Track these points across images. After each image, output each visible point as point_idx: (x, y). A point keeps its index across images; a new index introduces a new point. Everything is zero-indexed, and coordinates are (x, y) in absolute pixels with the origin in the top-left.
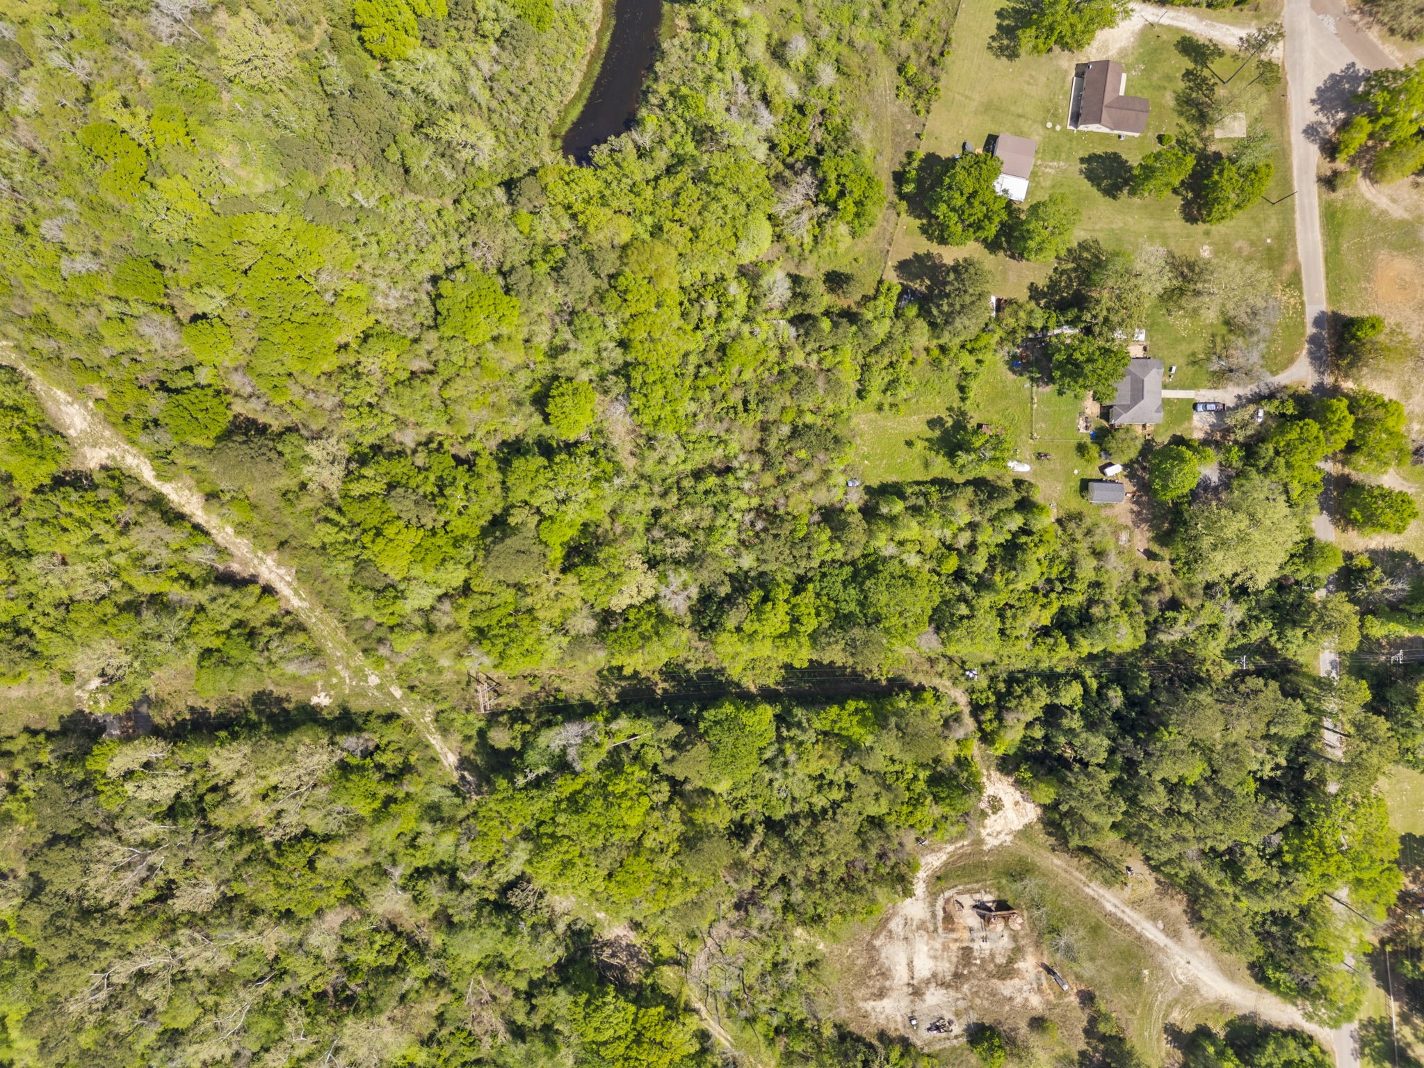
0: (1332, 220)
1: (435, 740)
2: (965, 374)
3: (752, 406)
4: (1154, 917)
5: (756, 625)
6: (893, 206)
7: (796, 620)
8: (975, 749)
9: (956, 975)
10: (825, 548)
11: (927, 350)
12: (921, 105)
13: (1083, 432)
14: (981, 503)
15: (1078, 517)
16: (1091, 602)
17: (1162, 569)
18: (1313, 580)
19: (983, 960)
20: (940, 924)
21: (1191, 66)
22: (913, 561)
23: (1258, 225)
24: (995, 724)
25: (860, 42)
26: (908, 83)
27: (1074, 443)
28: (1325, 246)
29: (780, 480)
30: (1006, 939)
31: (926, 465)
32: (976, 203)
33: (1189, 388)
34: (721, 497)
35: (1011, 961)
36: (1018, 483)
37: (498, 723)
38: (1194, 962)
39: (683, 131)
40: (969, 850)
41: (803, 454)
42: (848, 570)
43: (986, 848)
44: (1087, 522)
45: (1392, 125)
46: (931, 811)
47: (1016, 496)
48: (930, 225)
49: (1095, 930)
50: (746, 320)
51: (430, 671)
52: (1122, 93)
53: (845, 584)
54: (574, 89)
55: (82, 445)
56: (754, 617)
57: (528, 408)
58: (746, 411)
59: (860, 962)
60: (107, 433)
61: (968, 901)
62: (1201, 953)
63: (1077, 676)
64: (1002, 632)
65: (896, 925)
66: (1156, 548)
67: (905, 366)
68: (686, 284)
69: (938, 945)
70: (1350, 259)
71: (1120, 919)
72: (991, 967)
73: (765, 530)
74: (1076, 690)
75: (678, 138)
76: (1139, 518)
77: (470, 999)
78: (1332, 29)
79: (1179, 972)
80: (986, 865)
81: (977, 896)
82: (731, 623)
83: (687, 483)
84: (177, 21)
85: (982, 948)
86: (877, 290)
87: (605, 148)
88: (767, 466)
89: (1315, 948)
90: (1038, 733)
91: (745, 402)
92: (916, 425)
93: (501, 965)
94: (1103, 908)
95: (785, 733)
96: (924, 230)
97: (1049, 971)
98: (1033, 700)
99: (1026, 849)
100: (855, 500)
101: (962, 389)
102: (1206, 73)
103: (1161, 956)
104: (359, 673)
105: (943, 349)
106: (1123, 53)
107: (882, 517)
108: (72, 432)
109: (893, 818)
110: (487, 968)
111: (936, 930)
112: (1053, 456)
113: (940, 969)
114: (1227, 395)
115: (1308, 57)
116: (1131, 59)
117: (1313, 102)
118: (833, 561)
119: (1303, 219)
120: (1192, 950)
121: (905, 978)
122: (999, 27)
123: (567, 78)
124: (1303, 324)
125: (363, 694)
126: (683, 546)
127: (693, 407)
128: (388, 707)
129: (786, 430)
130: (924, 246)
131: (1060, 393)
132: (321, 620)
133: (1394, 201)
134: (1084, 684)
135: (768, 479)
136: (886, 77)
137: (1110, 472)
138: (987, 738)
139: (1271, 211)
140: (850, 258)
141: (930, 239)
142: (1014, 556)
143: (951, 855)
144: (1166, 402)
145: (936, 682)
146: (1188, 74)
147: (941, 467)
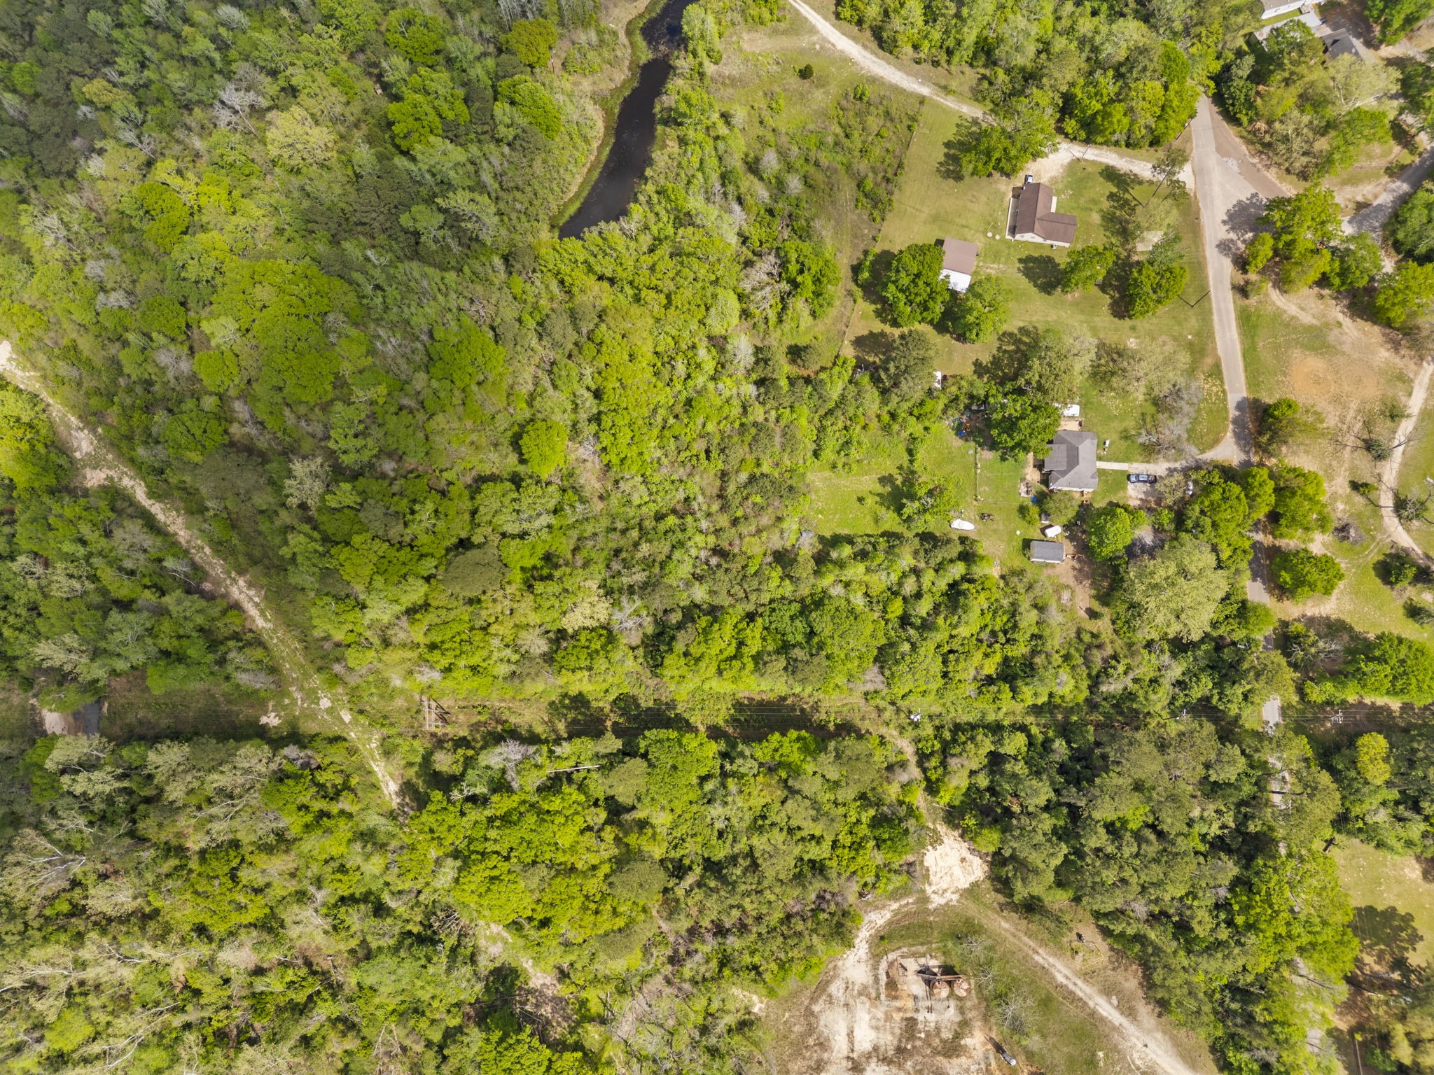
0: (1247, 321)
1: (379, 768)
2: (913, 439)
3: (714, 454)
4: (1107, 991)
5: (703, 648)
6: (850, 293)
7: (741, 644)
8: (918, 798)
9: (900, 1050)
10: (775, 586)
11: (878, 416)
12: (876, 213)
13: (1024, 496)
14: (926, 551)
15: (1020, 573)
16: (1034, 653)
17: (1103, 626)
18: (1249, 641)
19: (928, 1034)
20: (883, 990)
21: (1115, 190)
22: (859, 601)
23: (1180, 324)
24: (940, 771)
25: (824, 162)
26: (866, 196)
27: (1016, 505)
28: (1242, 343)
29: (735, 522)
30: (952, 1011)
31: (877, 520)
32: (921, 283)
33: (1123, 461)
34: (680, 535)
35: (957, 1036)
36: (963, 540)
37: (442, 748)
38: (1151, 1045)
39: (665, 219)
40: (914, 908)
41: (758, 499)
42: (796, 607)
43: (931, 907)
44: (1029, 577)
45: (1293, 241)
46: (873, 857)
47: (960, 548)
48: (883, 309)
49: (1046, 1003)
50: (713, 378)
51: (382, 696)
52: (1053, 210)
53: (792, 618)
54: (574, 189)
55: (84, 467)
56: (701, 638)
57: (506, 448)
58: (708, 458)
59: (797, 1029)
60: (110, 456)
61: (912, 965)
62: (1159, 1036)
63: (1023, 728)
64: (945, 675)
65: (836, 989)
66: (1096, 606)
67: (858, 428)
68: (659, 349)
69: (880, 1015)
70: (1266, 356)
71: (1071, 993)
72: (936, 1042)
73: (719, 566)
74: (1020, 740)
75: (661, 225)
76: (1080, 575)
77: (379, 1050)
78: (1236, 169)
79: (1136, 1055)
80: (930, 926)
81: (922, 961)
82: (679, 647)
83: (649, 524)
84: (236, 112)
85: (926, 1019)
86: (834, 364)
87: (595, 230)
88: (723, 508)
89: (1275, 1022)
90: (983, 781)
91: (708, 452)
92: (869, 483)
93: (416, 1011)
94: (1053, 978)
95: (728, 767)
96: (878, 314)
97: (999, 1049)
98: (976, 745)
99: (972, 910)
100: (807, 547)
101: (910, 452)
102: (1127, 196)
103: (1116, 1037)
104: (312, 696)
105: (893, 416)
106: (1054, 180)
107: (832, 561)
108: (78, 455)
109: (834, 863)
110: (401, 1015)
111: (878, 997)
112: (997, 517)
113: (882, 1042)
114: (1159, 468)
115: (1217, 190)
116: (1060, 186)
117: (1224, 222)
118: (783, 598)
119: (1221, 320)
120: (1149, 1032)
121: (845, 1051)
122: (946, 155)
123: (568, 177)
124: (1226, 409)
125: (312, 716)
126: (639, 577)
127: (659, 453)
128: (336, 730)
129: (743, 477)
130: (878, 326)
131: (1003, 459)
132: (282, 641)
133: (1302, 309)
134: (1029, 736)
135: (723, 521)
136: (847, 190)
137: (1051, 533)
138: (932, 788)
139: (1191, 312)
140: (810, 336)
141: (884, 321)
142: (957, 601)
143: (896, 912)
144: (1101, 473)
145: (883, 730)
146: (1111, 196)
147: (890, 521)
